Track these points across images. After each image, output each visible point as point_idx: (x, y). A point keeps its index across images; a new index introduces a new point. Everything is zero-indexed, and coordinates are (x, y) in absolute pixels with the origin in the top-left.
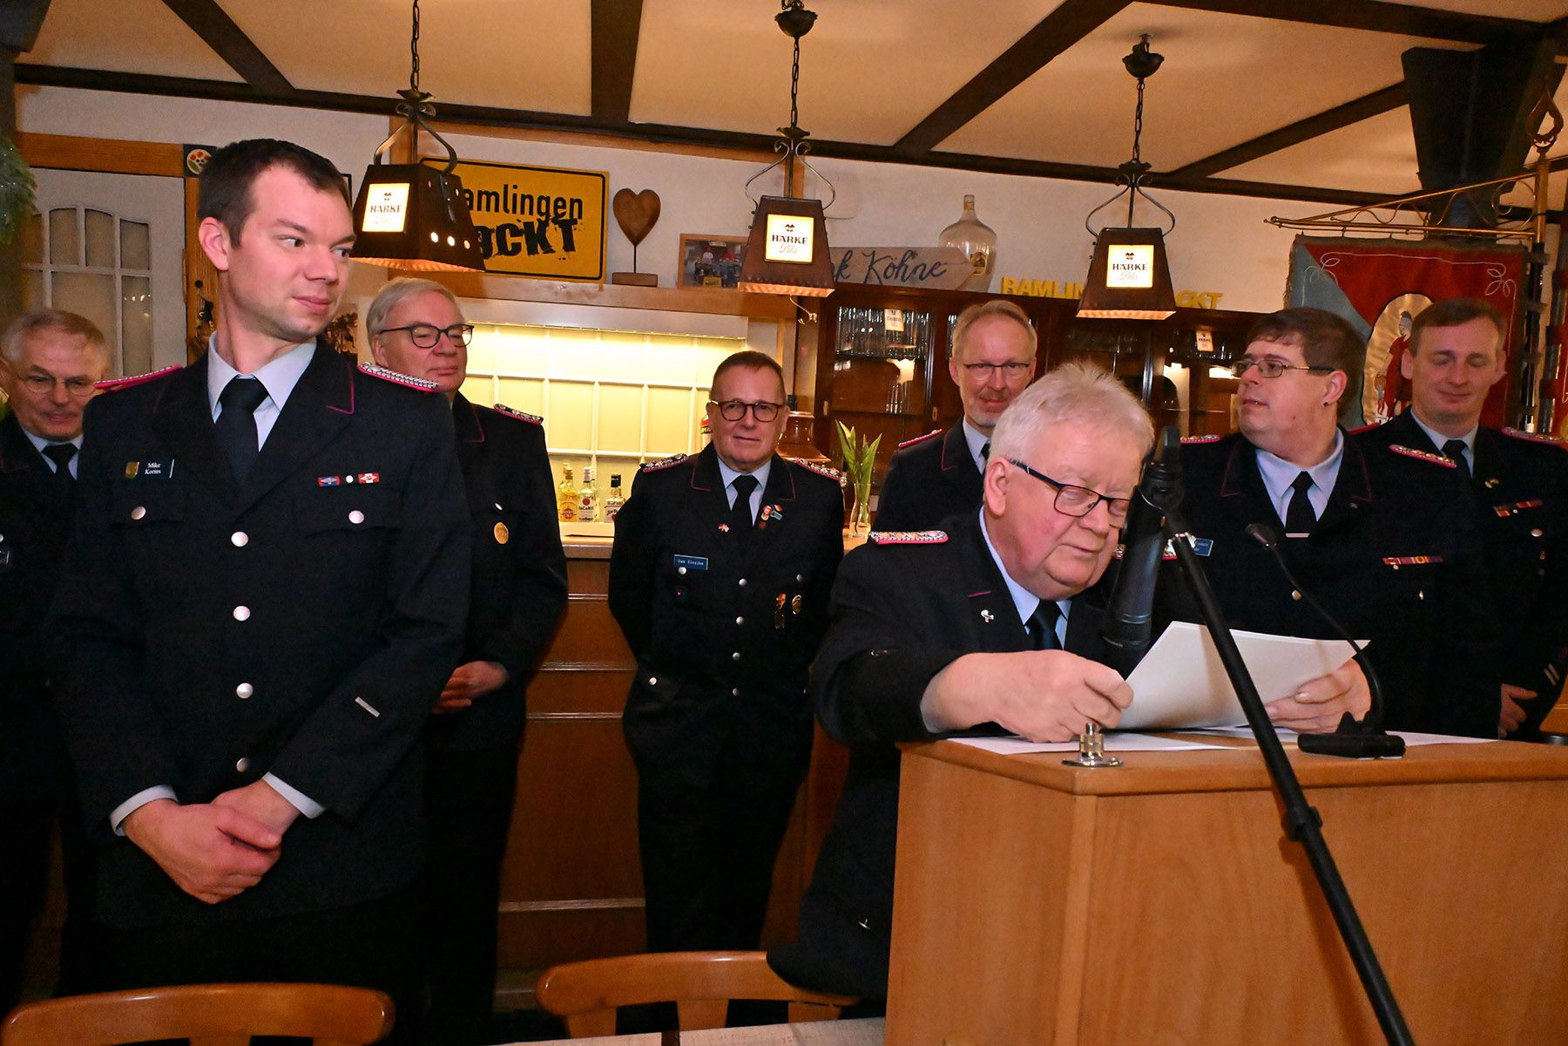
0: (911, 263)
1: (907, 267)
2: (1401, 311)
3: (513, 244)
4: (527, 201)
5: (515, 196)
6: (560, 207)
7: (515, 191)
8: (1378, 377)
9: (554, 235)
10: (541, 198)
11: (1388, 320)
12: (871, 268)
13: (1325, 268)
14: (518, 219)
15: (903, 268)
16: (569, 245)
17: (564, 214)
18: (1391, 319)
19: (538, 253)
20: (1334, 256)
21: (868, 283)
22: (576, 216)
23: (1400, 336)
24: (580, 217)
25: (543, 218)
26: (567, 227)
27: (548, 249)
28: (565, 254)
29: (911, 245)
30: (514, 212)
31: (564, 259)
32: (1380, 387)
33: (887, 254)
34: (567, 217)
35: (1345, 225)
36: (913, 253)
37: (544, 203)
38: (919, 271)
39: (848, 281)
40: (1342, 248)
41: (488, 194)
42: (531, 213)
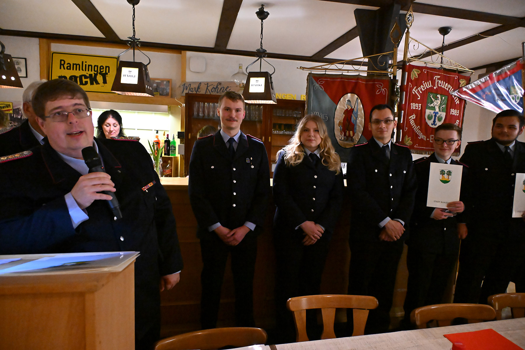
0: (219, 87)
1: (218, 88)
3: (85, 82)
4: (90, 67)
5: (86, 65)
6: (102, 69)
7: (86, 63)
8: (340, 123)
9: (100, 78)
10: (95, 66)
12: (207, 89)
13: (319, 84)
14: (87, 73)
15: (217, 88)
16: (105, 82)
17: (103, 71)
19: (94, 84)
20: (322, 80)
21: (206, 94)
22: (107, 72)
24: (109, 72)
25: (96, 73)
26: (104, 76)
27: (97, 83)
28: (103, 85)
29: (220, 80)
30: (86, 70)
31: (103, 86)
32: (340, 126)
33: (212, 83)
34: (104, 72)
35: (326, 69)
36: (220, 83)
37: (96, 67)
38: (222, 90)
39: (200, 93)
40: (325, 78)
41: (76, 65)
42: (92, 71)
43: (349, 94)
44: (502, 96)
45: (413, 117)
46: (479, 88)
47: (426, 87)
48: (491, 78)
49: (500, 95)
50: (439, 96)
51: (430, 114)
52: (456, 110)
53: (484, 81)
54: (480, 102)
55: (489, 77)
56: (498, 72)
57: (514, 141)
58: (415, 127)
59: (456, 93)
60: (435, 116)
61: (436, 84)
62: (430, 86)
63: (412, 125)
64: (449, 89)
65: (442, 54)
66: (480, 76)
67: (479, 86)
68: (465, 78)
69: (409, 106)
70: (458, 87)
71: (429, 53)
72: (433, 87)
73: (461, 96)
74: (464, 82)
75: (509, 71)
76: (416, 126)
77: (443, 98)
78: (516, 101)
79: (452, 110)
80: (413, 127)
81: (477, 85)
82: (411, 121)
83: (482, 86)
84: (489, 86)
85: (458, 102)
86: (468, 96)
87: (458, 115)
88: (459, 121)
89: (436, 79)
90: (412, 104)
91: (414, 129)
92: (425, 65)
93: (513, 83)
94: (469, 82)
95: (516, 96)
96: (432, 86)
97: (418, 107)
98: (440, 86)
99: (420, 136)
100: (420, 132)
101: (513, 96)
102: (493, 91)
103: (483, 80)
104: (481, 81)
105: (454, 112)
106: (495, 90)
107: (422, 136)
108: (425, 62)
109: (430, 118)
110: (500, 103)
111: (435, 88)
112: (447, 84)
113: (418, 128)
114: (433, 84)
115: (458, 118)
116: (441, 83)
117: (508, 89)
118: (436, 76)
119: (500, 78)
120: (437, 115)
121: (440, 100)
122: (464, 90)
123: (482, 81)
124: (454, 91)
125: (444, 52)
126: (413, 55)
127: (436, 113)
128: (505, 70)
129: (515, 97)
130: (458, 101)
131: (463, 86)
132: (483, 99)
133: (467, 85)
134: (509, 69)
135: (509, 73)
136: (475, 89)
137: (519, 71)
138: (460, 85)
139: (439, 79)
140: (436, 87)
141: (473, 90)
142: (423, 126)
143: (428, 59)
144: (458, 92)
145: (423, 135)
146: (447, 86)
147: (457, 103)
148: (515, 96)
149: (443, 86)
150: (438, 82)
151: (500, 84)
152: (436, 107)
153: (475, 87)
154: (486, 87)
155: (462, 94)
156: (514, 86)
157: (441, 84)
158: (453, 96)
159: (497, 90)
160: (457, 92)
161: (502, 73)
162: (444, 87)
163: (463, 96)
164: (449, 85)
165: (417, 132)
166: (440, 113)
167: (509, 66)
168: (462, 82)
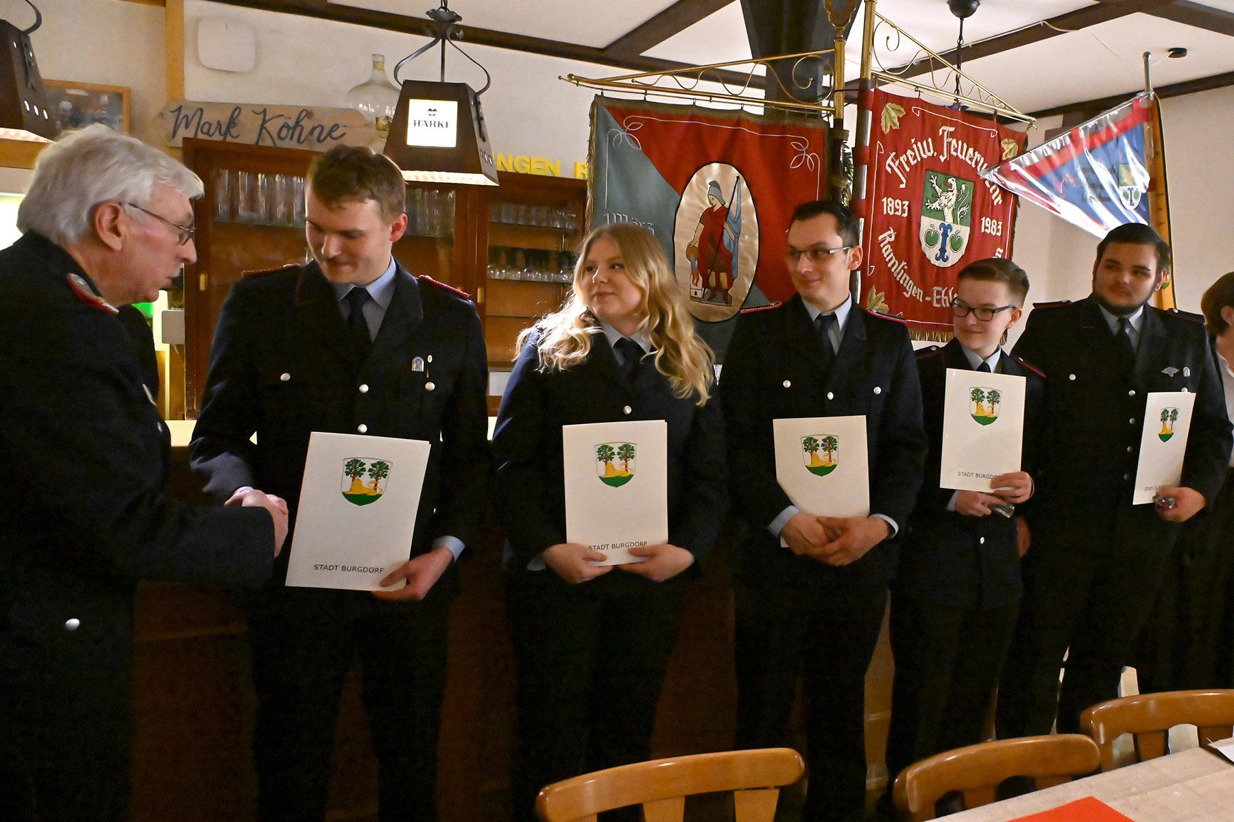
0: (307, 124)
1: (302, 129)
2: (708, 181)
8: (690, 248)
11: (695, 188)
12: (263, 127)
13: (628, 131)
15: (299, 128)
18: (698, 187)
20: (635, 120)
21: (259, 143)
23: (710, 206)
29: (306, 102)
32: (692, 257)
33: (280, 111)
35: (647, 88)
36: (307, 113)
38: (316, 133)
39: (238, 141)
40: (645, 113)
43: (715, 166)
44: (1102, 187)
45: (888, 236)
46: (1047, 164)
47: (920, 156)
48: (1075, 140)
49: (1096, 185)
50: (952, 182)
51: (932, 229)
52: (994, 221)
53: (1059, 148)
54: (1051, 201)
55: (1070, 136)
56: (1090, 127)
57: (1140, 306)
58: (895, 263)
59: (991, 176)
60: (945, 235)
61: (945, 150)
62: (930, 154)
63: (887, 260)
64: (977, 163)
65: (959, 67)
66: (1050, 135)
67: (1048, 158)
68: (1013, 135)
69: (879, 205)
70: (998, 161)
71: (927, 65)
72: (938, 155)
73: (1005, 185)
74: (1012, 146)
75: (1116, 124)
76: (897, 262)
77: (963, 186)
78: (1132, 204)
79: (986, 221)
80: (889, 265)
81: (1043, 158)
82: (884, 246)
83: (1055, 158)
84: (1072, 160)
85: (998, 200)
86: (1021, 184)
87: (999, 234)
88: (1001, 251)
89: (946, 133)
90: (885, 200)
91: (893, 270)
92: (915, 95)
93: (1125, 156)
94: (1023, 148)
95: (1132, 189)
96: (935, 154)
97: (900, 210)
98: (955, 154)
99: (907, 288)
100: (908, 278)
101: (1126, 188)
102: (1081, 175)
103: (1056, 143)
104: (1051, 148)
105: (991, 226)
106: (1084, 171)
107: (912, 290)
108: (917, 87)
109: (931, 240)
110: (1097, 206)
111: (942, 159)
112: (971, 150)
113: (903, 267)
114: (938, 147)
115: (1000, 241)
116: (956, 146)
117: (1114, 172)
118: (943, 128)
119: (1096, 141)
120: (950, 234)
121: (955, 192)
122: (1012, 169)
123: (1055, 147)
124: (989, 169)
125: (962, 64)
126: (887, 65)
127: (946, 228)
128: (1107, 122)
129: (1129, 192)
130: (999, 198)
131: (1009, 157)
132: (1058, 195)
133: (1019, 155)
134: (1115, 120)
135: (1115, 130)
136: (1038, 166)
137: (1138, 127)
138: (1004, 155)
139: (951, 135)
140: (945, 157)
141: (1033, 169)
142: (915, 263)
143: (923, 79)
144: (999, 172)
145: (915, 287)
146: (972, 155)
147: (998, 203)
148: (1129, 189)
149: (961, 154)
150: (949, 144)
151: (1096, 157)
152: (946, 210)
153: (1038, 162)
154: (1063, 164)
155: (1007, 180)
156: (1126, 164)
157: (956, 150)
158: (987, 183)
159: (1088, 170)
160: (996, 174)
161: (1100, 128)
162: (965, 157)
163: (1012, 185)
164: (976, 153)
165: (900, 278)
166: (955, 227)
167: (1116, 112)
168: (1009, 146)
